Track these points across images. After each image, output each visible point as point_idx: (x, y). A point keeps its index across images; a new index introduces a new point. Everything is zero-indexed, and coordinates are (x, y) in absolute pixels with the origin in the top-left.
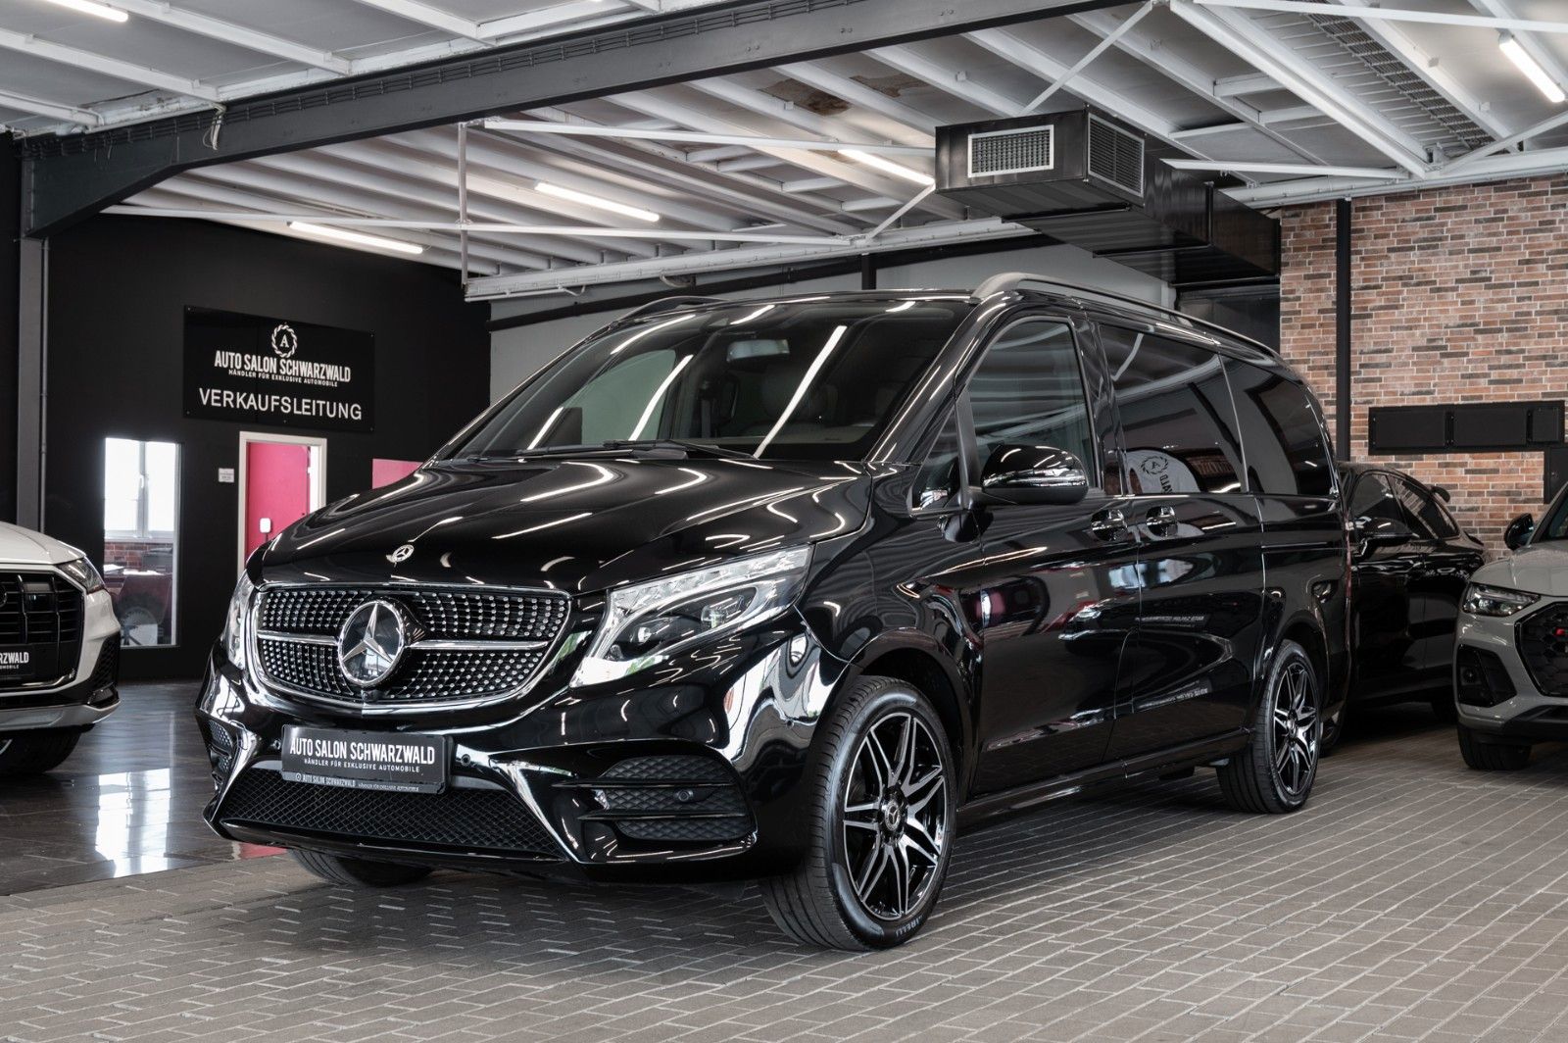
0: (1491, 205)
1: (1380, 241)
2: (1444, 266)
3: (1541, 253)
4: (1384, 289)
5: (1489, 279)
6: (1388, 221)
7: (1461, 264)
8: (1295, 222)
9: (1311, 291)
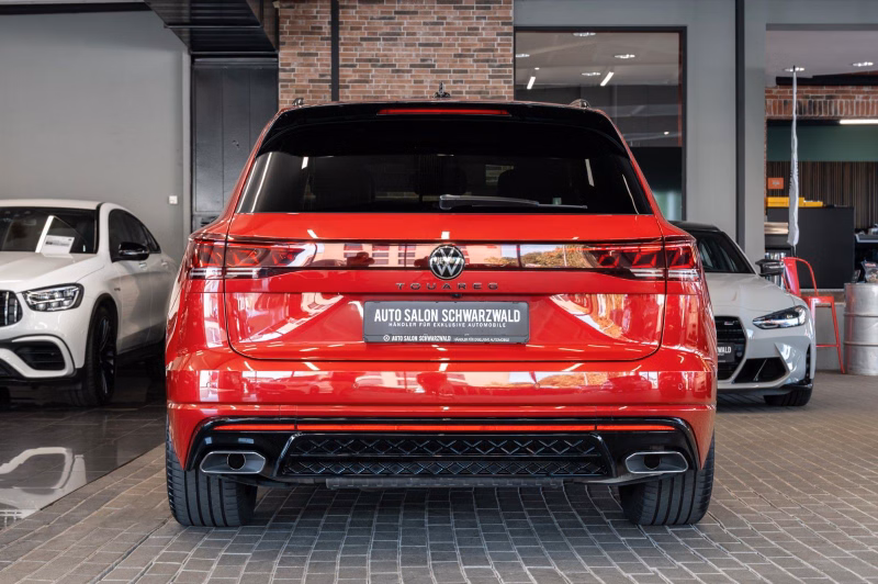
0: (435, 13)
1: (355, 32)
2: (400, 54)
3: (469, 50)
4: (358, 68)
5: (434, 66)
6: (361, 18)
7: (414, 53)
8: (290, 12)
9: (302, 65)
